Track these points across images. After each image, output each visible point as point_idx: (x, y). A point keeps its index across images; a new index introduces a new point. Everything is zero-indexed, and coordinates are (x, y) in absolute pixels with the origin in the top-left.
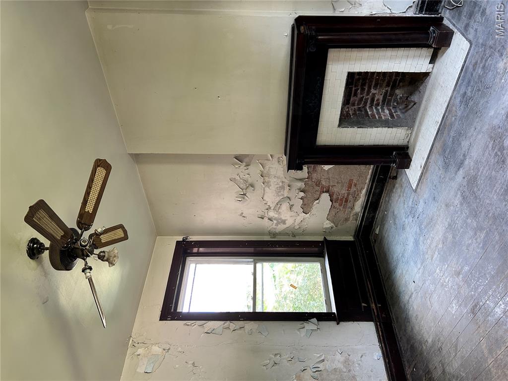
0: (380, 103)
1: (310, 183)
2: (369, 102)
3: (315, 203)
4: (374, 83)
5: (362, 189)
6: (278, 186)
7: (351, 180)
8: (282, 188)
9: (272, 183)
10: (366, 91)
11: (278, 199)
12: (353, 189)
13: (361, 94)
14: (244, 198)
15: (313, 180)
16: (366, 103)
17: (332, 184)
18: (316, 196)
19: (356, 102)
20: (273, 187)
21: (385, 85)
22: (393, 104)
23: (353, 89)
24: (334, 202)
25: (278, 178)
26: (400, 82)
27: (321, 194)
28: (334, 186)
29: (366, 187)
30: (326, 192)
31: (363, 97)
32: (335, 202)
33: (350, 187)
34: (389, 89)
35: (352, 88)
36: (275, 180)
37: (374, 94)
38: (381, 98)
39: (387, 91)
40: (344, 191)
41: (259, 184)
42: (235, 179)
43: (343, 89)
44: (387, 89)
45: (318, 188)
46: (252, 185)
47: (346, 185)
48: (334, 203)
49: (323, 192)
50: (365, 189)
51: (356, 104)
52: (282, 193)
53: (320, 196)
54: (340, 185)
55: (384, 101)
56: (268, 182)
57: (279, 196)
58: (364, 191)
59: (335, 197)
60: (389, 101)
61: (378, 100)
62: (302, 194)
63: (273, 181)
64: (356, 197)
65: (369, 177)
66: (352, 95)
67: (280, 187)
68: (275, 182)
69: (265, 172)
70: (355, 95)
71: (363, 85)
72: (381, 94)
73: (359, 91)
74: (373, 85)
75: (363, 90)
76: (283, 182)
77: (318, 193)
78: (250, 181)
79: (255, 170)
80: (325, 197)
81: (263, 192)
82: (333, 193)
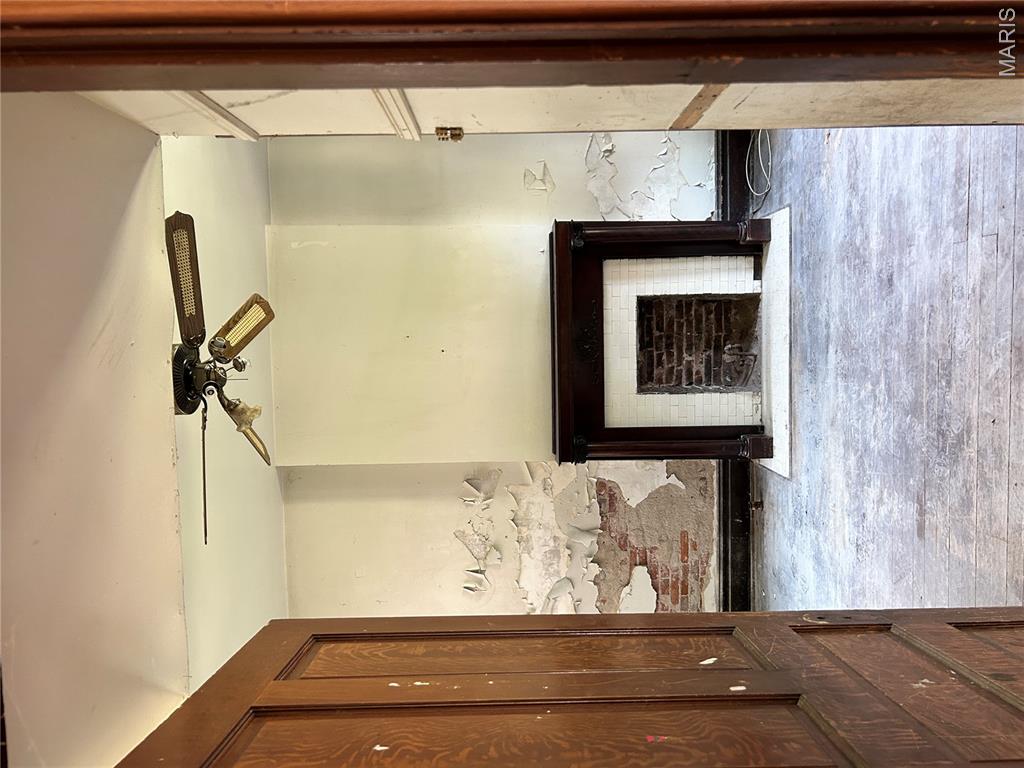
0: (704, 380)
1: (607, 540)
2: (684, 377)
3: (623, 595)
4: (685, 344)
5: (709, 555)
6: (547, 549)
7: (684, 534)
8: (555, 553)
9: (534, 542)
10: (675, 357)
11: (549, 584)
12: (693, 557)
13: (669, 362)
14: (480, 582)
15: (613, 535)
16: (679, 378)
17: (649, 544)
18: (624, 577)
19: (664, 377)
20: (538, 553)
21: (703, 346)
22: (725, 380)
23: (655, 353)
24: (660, 592)
25: (546, 528)
26: (725, 341)
27: (631, 569)
28: (656, 548)
29: (715, 549)
30: (644, 563)
31: (673, 367)
32: (663, 593)
33: (685, 552)
34: (712, 354)
35: (652, 351)
36: (540, 533)
37: (689, 362)
38: (703, 370)
39: (709, 356)
40: (676, 564)
41: (510, 546)
42: (464, 533)
44: (707, 353)
45: (624, 555)
46: (496, 547)
47: (677, 546)
48: (661, 596)
49: (636, 565)
50: (715, 554)
51: (664, 381)
52: (555, 566)
53: (630, 574)
54: (665, 544)
55: (708, 374)
56: (528, 540)
57: (550, 575)
58: (714, 560)
59: (660, 579)
60: (717, 374)
61: (698, 373)
62: (595, 569)
63: (537, 534)
64: (702, 579)
65: (715, 523)
66: (655, 364)
67: (551, 552)
68: (540, 538)
69: (521, 514)
70: (660, 363)
71: (669, 346)
72: (701, 363)
73: (664, 357)
74: (684, 348)
75: (670, 355)
76: (555, 539)
77: (626, 568)
78: (493, 538)
79: (502, 508)
80: (641, 572)
81: (518, 564)
82: (656, 567)
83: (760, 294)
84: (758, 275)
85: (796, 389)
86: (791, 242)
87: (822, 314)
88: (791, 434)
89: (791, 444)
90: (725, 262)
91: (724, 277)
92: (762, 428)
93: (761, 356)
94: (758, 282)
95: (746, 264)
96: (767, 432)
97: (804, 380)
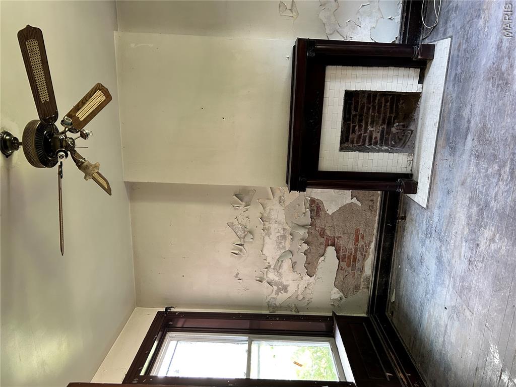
0: (379, 142)
1: (313, 231)
2: (367, 140)
3: (320, 261)
4: (370, 120)
5: (370, 243)
6: (279, 234)
7: (357, 231)
8: (284, 237)
9: (272, 231)
10: (363, 128)
11: (279, 253)
12: (361, 243)
13: (359, 131)
14: (241, 250)
15: (317, 229)
16: (364, 141)
17: (337, 235)
18: (321, 251)
19: (355, 140)
20: (274, 236)
21: (380, 122)
22: (391, 143)
23: (351, 125)
24: (341, 260)
25: (279, 224)
26: (394, 119)
27: (326, 248)
28: (340, 237)
29: (374, 239)
30: (333, 245)
31: (361, 134)
32: (342, 261)
33: (357, 240)
34: (385, 127)
35: (350, 124)
36: (276, 226)
37: (371, 132)
38: (379, 137)
39: (383, 128)
40: (351, 246)
41: (259, 231)
42: (233, 223)
43: (341, 108)
44: (383, 126)
45: (322, 240)
46: (251, 232)
47: (353, 237)
48: (341, 263)
49: (328, 246)
50: (374, 242)
51: (355, 142)
52: (283, 244)
53: (325, 250)
54: (346, 236)
55: (381, 139)
56: (269, 229)
57: (280, 249)
58: (373, 245)
59: (341, 253)
60: (387, 140)
61: (376, 138)
62: (305, 247)
63: (274, 227)
64: (365, 255)
65: (376, 225)
66: (351, 131)
67: (281, 236)
68: (275, 228)
69: (265, 215)
70: (354, 131)
71: (360, 121)
72: (379, 132)
73: (357, 128)
74: (369, 122)
75: (360, 126)
76: (284, 229)
77: (323, 247)
78: (249, 227)
79: (255, 212)
80: (331, 250)
81: (262, 242)
82: (340, 247)
83: (421, 93)
84: (421, 81)
85: (439, 157)
86: (448, 62)
87: (466, 113)
88: (431, 183)
89: (430, 188)
90: (402, 71)
91: (400, 81)
92: (412, 175)
93: (416, 131)
94: (420, 86)
95: (414, 73)
96: (414, 178)
97: (445, 152)
